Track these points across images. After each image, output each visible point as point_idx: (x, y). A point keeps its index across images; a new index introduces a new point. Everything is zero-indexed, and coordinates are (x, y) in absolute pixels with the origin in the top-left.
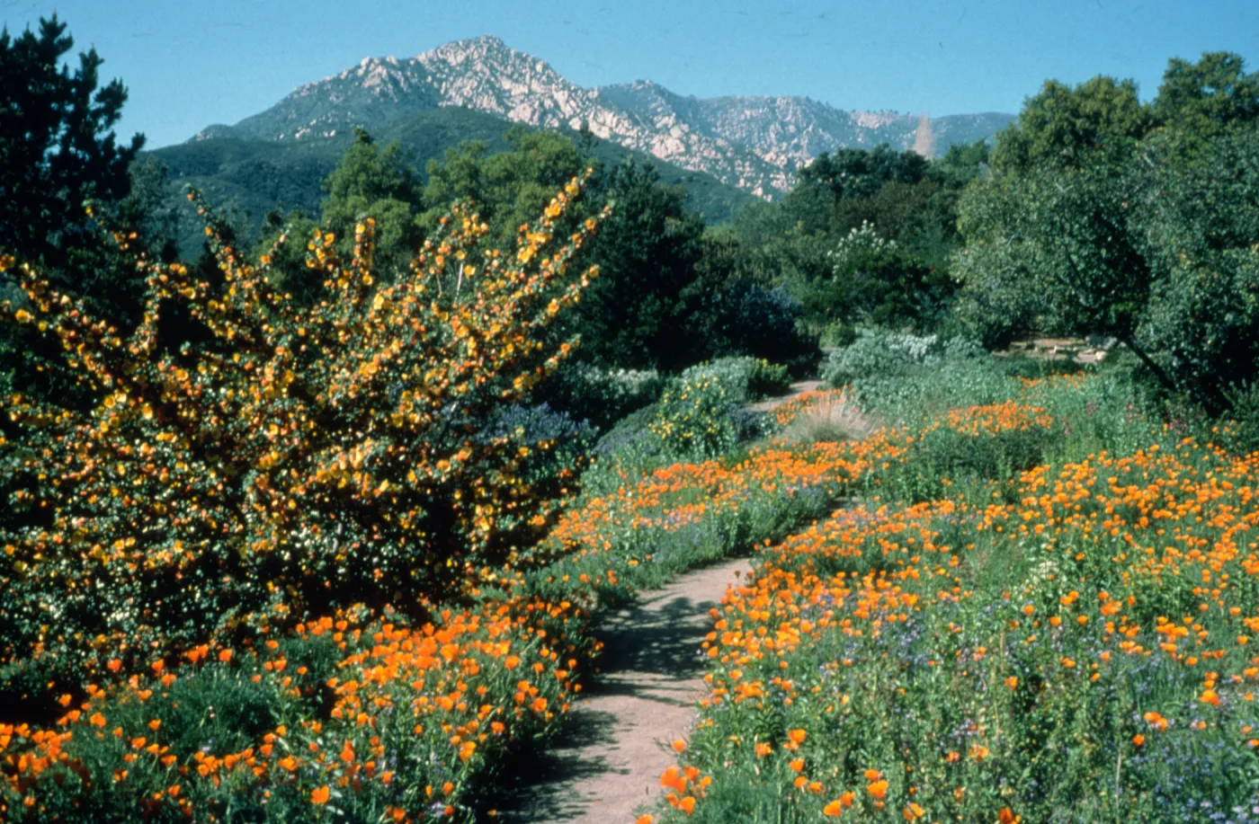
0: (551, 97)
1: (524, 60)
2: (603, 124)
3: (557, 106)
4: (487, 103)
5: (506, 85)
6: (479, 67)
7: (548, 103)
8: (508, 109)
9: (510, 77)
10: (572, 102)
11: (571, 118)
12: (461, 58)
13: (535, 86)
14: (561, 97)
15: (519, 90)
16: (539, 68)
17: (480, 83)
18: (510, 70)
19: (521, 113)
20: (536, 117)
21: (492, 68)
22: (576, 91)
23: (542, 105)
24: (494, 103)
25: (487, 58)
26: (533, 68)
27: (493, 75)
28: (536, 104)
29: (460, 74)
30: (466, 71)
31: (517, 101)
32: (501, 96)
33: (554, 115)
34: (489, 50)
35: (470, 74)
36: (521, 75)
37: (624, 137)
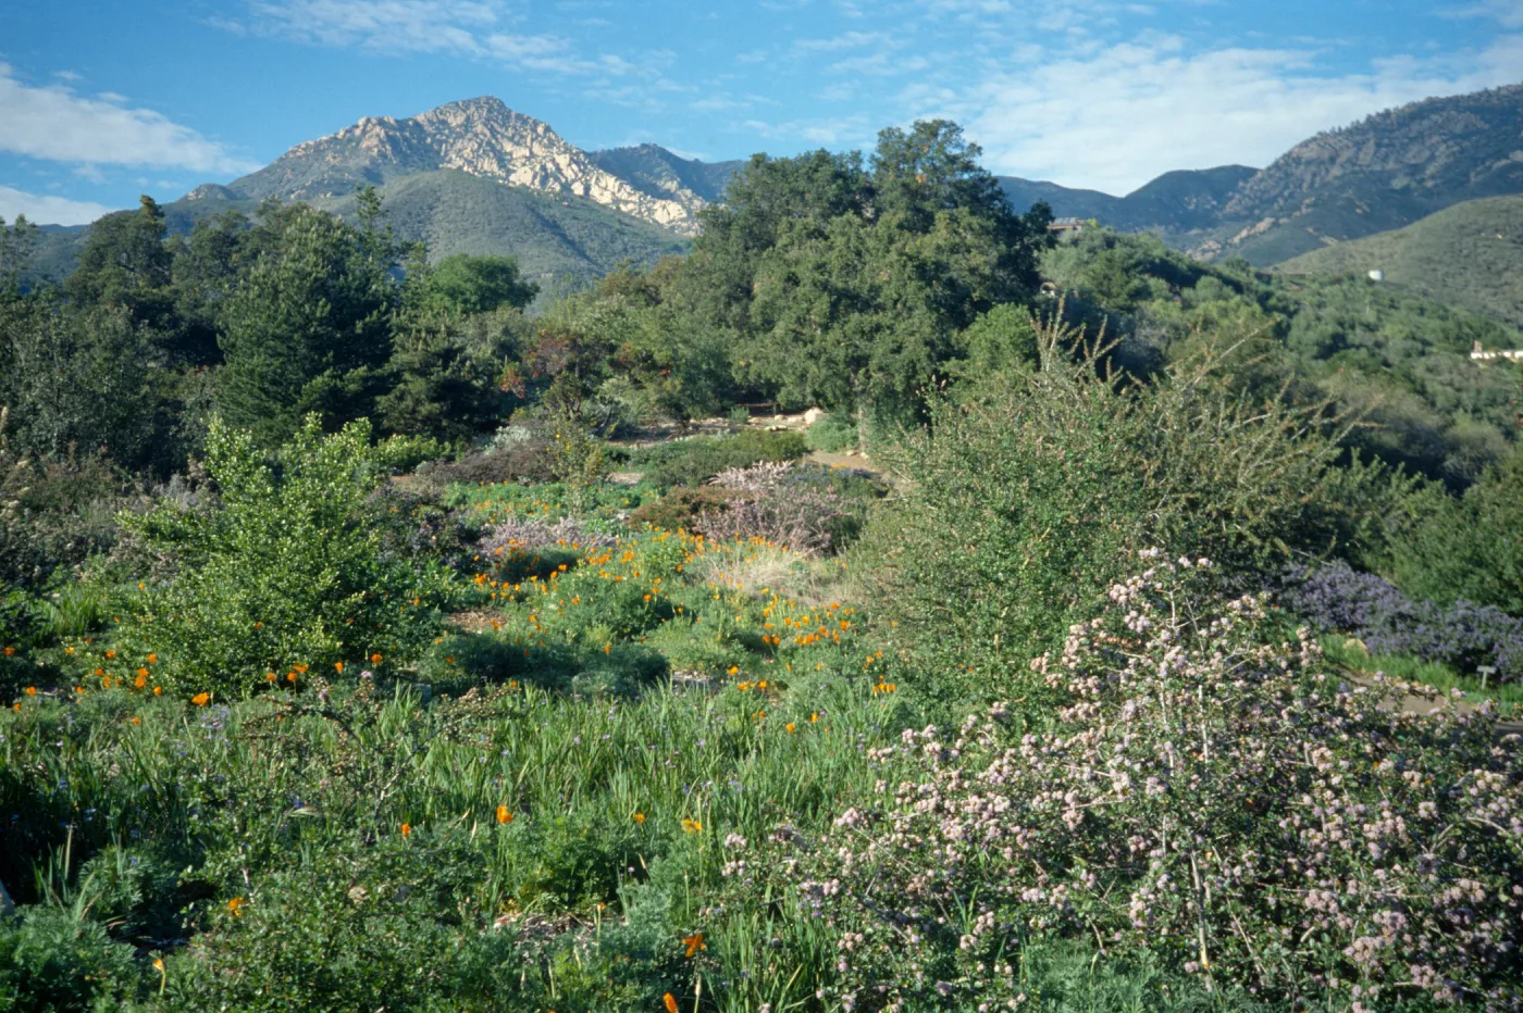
0: (553, 160)
1: (525, 122)
2: (606, 189)
3: (559, 169)
4: (489, 165)
5: (508, 147)
6: (479, 128)
7: (550, 166)
8: (509, 172)
9: (511, 139)
10: (574, 166)
11: (573, 181)
12: (461, 119)
13: (537, 149)
14: (563, 160)
15: (520, 152)
16: (540, 130)
17: (480, 146)
18: (510, 132)
19: (522, 176)
20: (537, 182)
21: (492, 130)
22: (577, 154)
23: (544, 168)
24: (495, 167)
25: (488, 120)
26: (534, 130)
27: (494, 136)
28: (538, 168)
29: (461, 136)
30: (467, 131)
31: (518, 164)
32: (503, 160)
33: (557, 179)
34: (489, 111)
35: (470, 135)
36: (522, 137)
37: (626, 202)
